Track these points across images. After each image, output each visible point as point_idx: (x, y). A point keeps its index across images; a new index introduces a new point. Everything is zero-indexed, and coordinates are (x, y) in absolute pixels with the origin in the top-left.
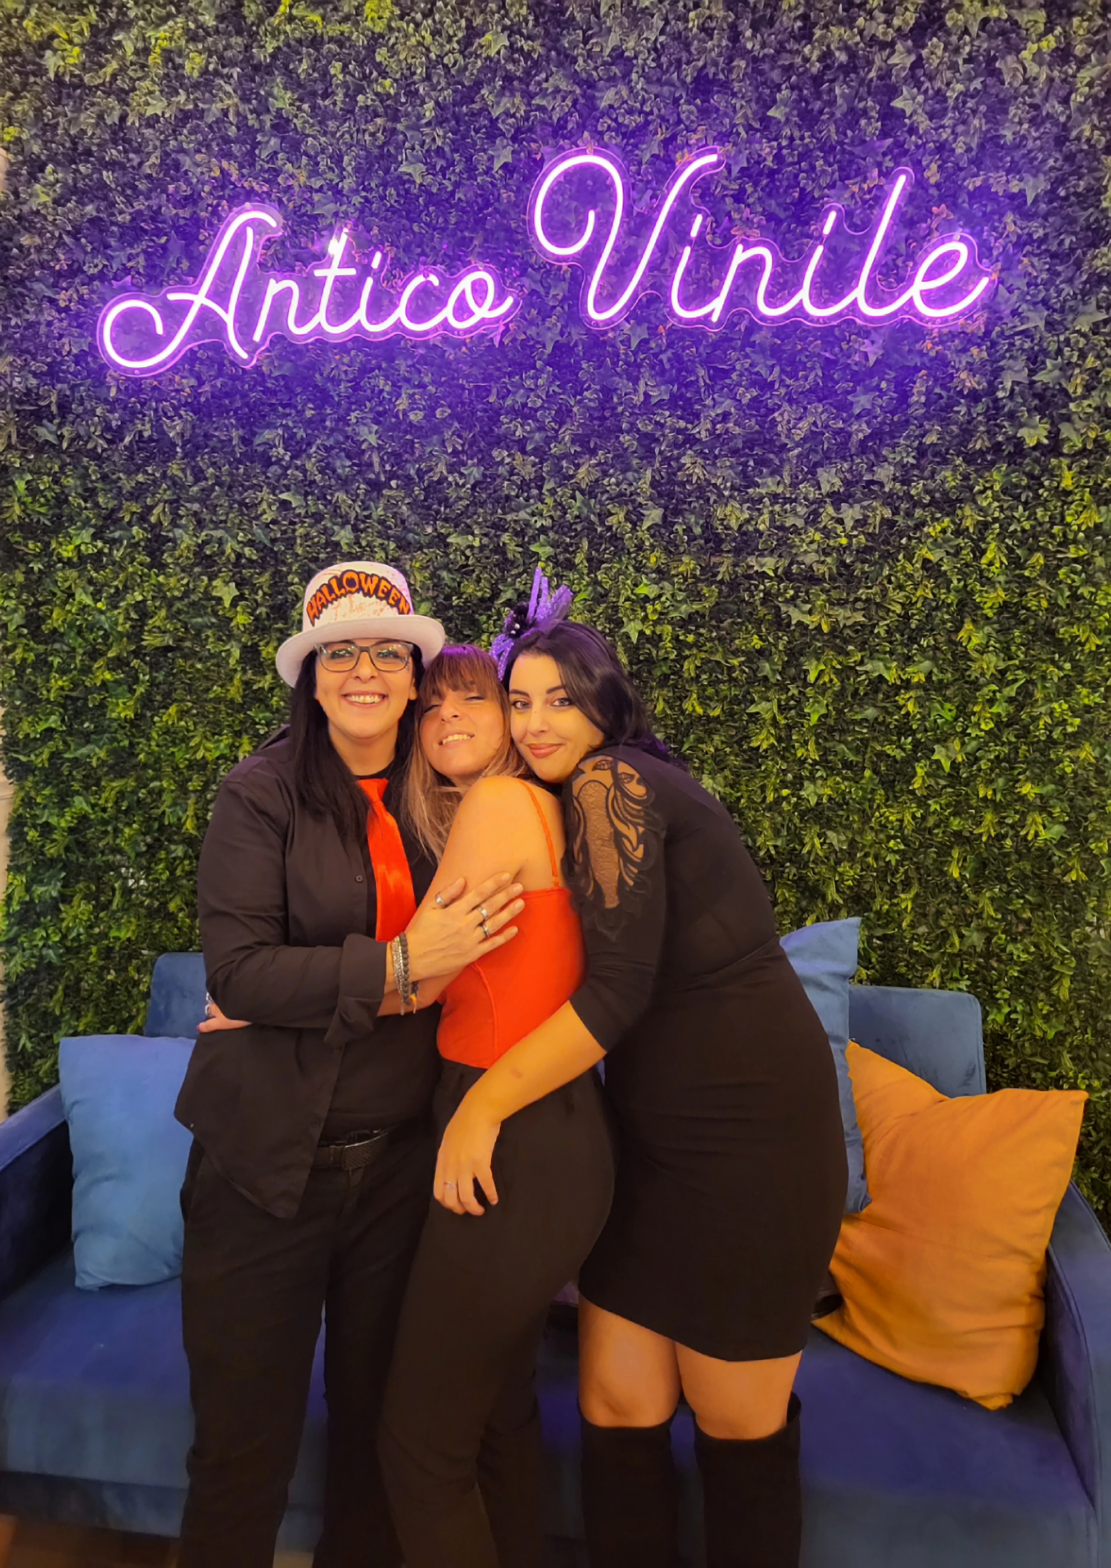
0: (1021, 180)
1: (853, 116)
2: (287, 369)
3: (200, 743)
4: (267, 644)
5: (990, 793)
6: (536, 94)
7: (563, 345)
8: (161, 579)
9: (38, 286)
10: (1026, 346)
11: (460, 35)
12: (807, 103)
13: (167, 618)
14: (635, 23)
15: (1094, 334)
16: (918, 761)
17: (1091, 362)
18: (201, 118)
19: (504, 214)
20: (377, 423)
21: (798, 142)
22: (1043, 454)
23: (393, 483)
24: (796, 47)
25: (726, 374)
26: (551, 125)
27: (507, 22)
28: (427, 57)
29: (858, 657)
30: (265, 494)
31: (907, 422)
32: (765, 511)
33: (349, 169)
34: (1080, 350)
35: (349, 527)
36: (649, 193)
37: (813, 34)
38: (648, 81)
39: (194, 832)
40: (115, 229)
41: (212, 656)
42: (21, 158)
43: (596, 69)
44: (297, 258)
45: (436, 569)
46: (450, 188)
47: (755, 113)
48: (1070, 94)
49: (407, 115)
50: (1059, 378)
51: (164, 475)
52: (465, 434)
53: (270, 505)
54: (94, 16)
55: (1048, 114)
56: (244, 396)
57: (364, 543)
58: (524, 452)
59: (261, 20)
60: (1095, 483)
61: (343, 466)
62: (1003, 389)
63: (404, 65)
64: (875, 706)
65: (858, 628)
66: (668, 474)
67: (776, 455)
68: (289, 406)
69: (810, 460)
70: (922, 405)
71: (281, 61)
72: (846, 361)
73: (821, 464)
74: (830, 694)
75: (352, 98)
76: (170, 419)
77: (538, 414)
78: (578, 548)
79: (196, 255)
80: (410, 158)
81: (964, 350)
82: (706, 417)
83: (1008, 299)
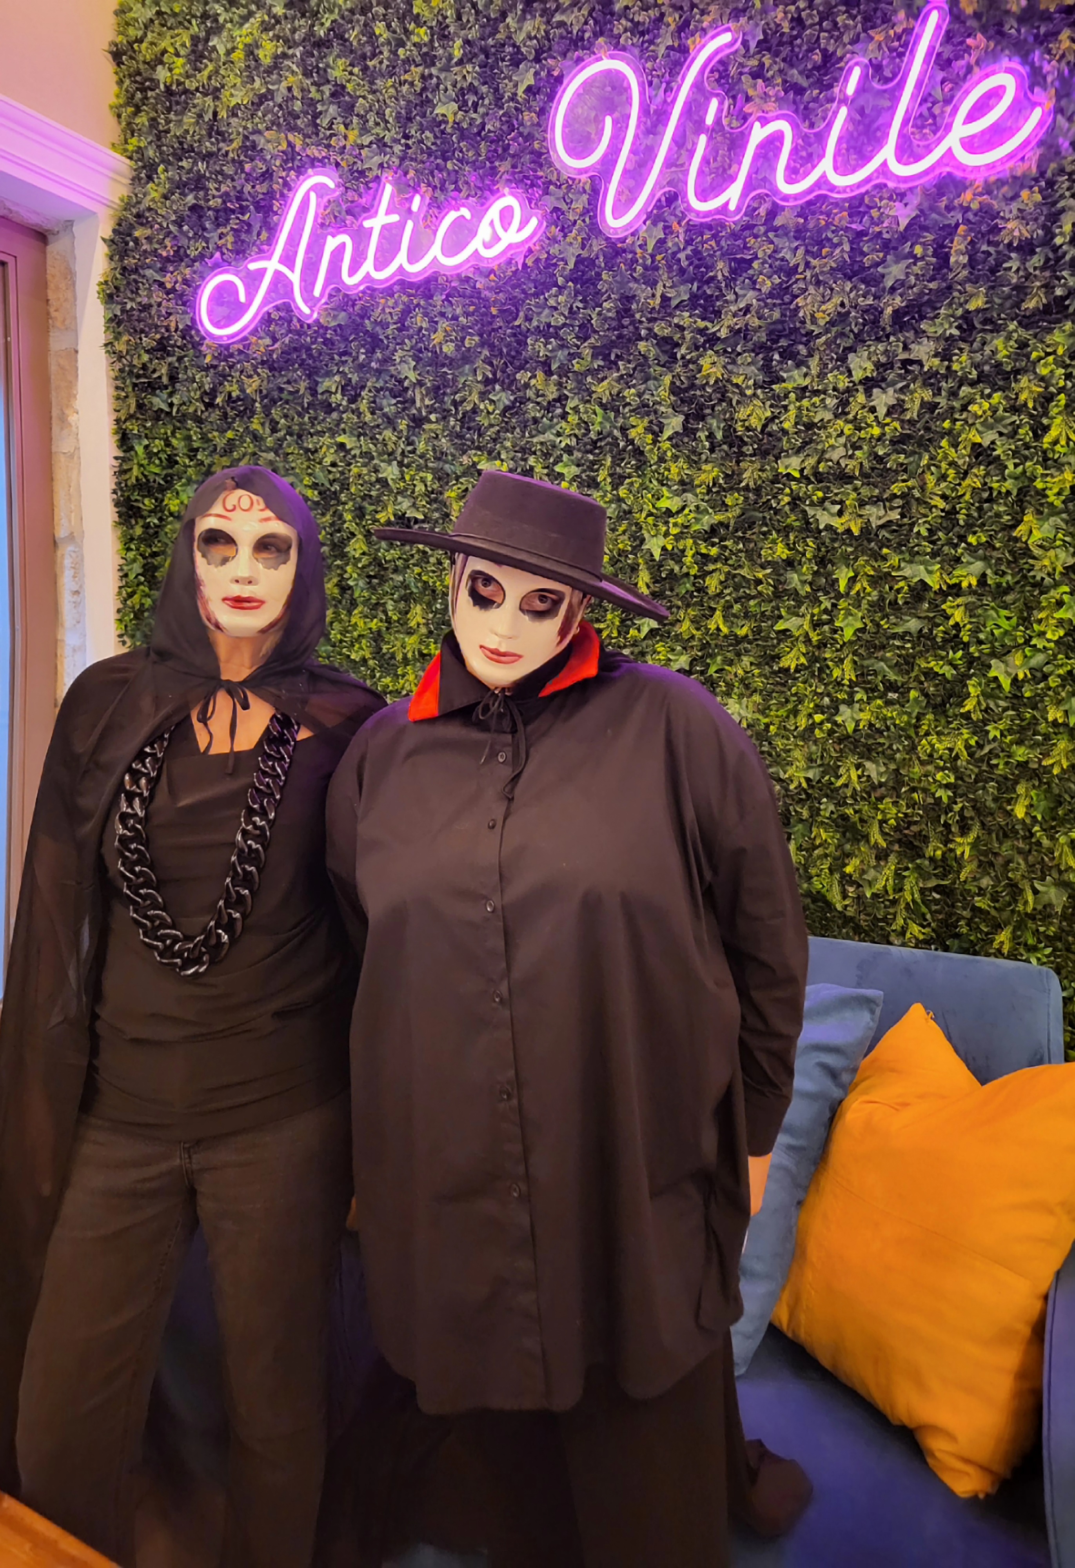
2: (343, 317)
5: (1061, 715)
6: (556, 10)
7: (585, 259)
9: (149, 272)
16: (969, 678)
18: (272, 99)
19: (527, 137)
20: (417, 359)
23: (433, 417)
25: (748, 264)
26: (570, 38)
29: (894, 561)
30: (326, 440)
31: (950, 288)
32: (791, 407)
33: (392, 120)
35: (395, 463)
36: (664, 85)
40: (210, 213)
42: (140, 164)
44: (349, 212)
46: (480, 121)
49: (441, 58)
51: (247, 430)
52: (495, 362)
53: (329, 448)
54: (196, 29)
56: (309, 349)
57: (407, 477)
58: (548, 373)
61: (389, 405)
64: (919, 618)
65: (893, 528)
66: (688, 378)
67: (806, 344)
68: (345, 353)
69: (839, 345)
70: (964, 266)
71: (338, 33)
72: (877, 229)
73: (852, 349)
74: (864, 605)
75: (395, 53)
76: (250, 377)
77: (561, 332)
78: (602, 465)
79: (272, 225)
80: (443, 99)
81: (1016, 197)
82: (726, 315)
83: (1068, 130)
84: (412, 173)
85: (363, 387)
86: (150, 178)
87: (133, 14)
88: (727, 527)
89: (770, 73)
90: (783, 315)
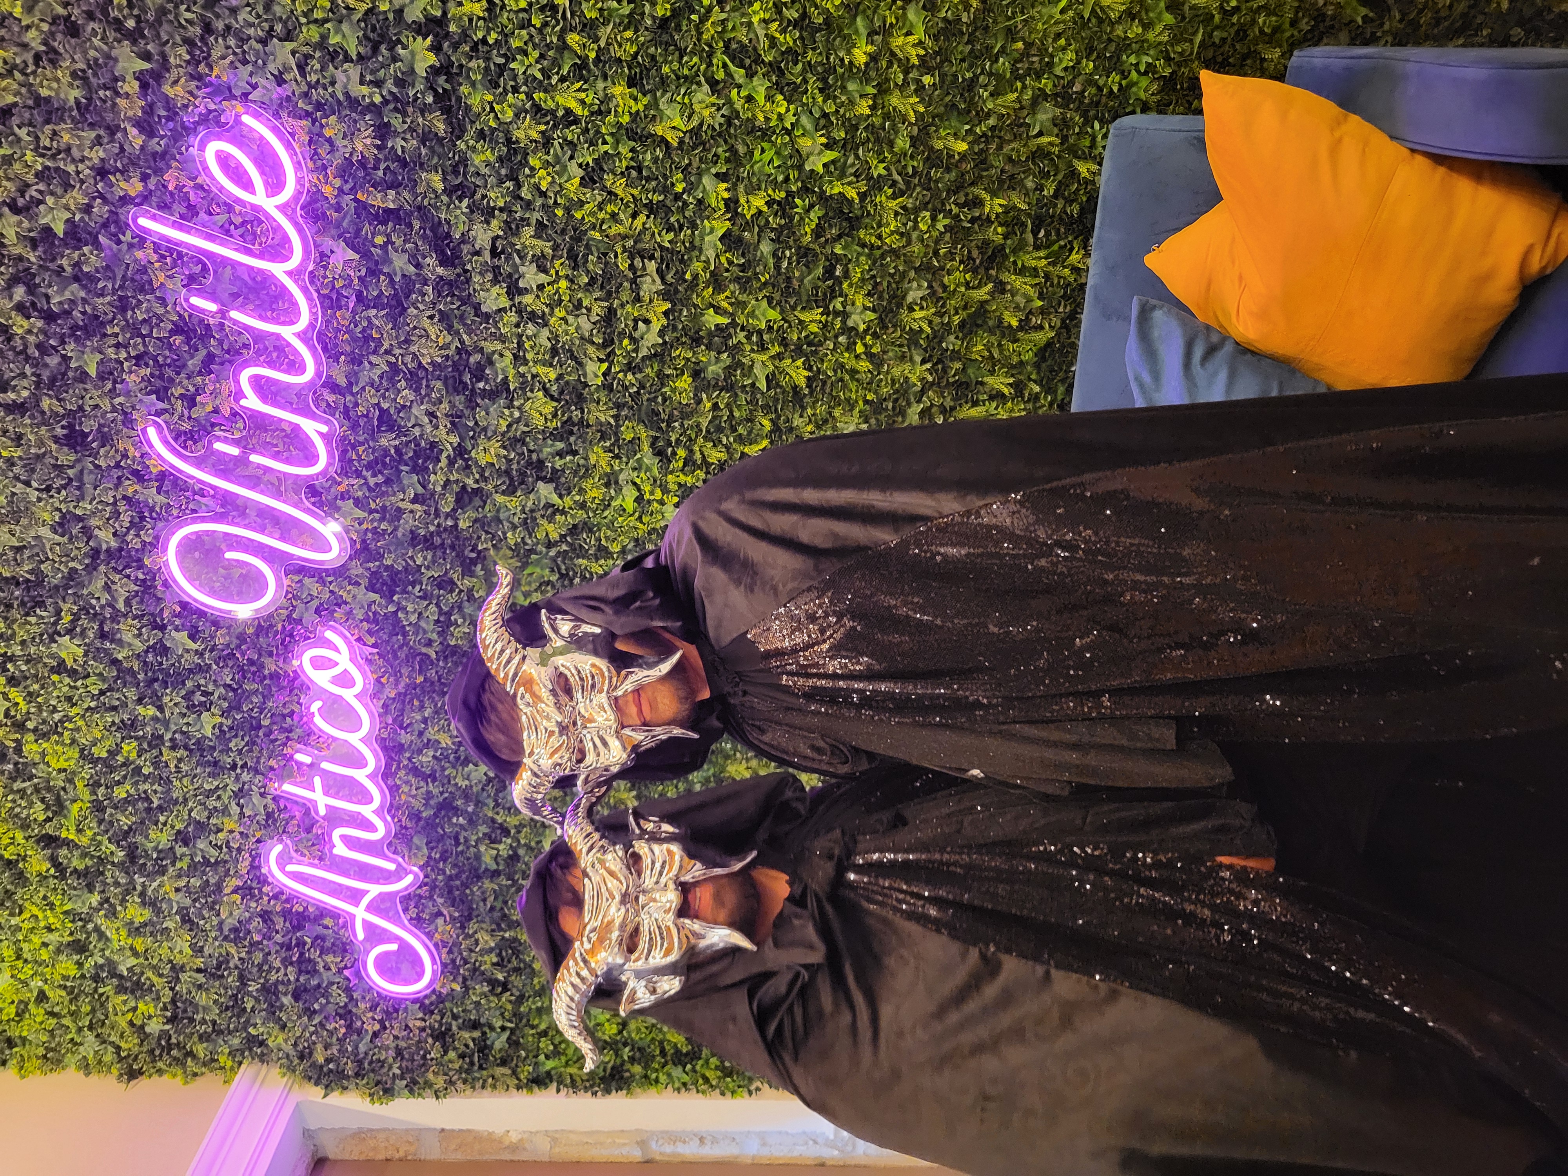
0: (123, 78)
1: (82, 278)
2: (419, 840)
5: (865, 101)
6: (113, 608)
7: (370, 582)
9: (362, 1048)
10: (318, 66)
12: (77, 328)
14: (24, 511)
16: (823, 192)
18: (187, 909)
19: (242, 638)
21: (120, 338)
22: (445, 42)
24: (19, 342)
25: (384, 413)
26: (143, 594)
27: (46, 636)
28: (96, 710)
29: (699, 267)
31: (419, 208)
32: (534, 371)
33: (216, 782)
36: (199, 496)
38: (81, 498)
40: (302, 979)
42: (247, 1054)
43: (78, 549)
44: (308, 831)
46: (222, 689)
47: (96, 387)
49: (155, 729)
50: (351, 22)
54: (109, 988)
55: (42, 45)
56: (450, 878)
59: (86, 855)
62: (370, 97)
63: (106, 732)
65: (664, 268)
66: (499, 476)
68: (456, 839)
69: (473, 321)
70: (398, 193)
71: (122, 837)
72: (356, 281)
73: (477, 307)
74: (743, 298)
75: (147, 777)
76: (477, 942)
77: (445, 609)
78: (586, 569)
79: (317, 914)
80: (197, 727)
81: (330, 141)
82: (435, 436)
83: (265, 88)
84: (272, 763)
85: (493, 821)
86: (262, 1043)
87: (90, 1057)
88: (655, 439)
89: (191, 388)
90: (439, 378)
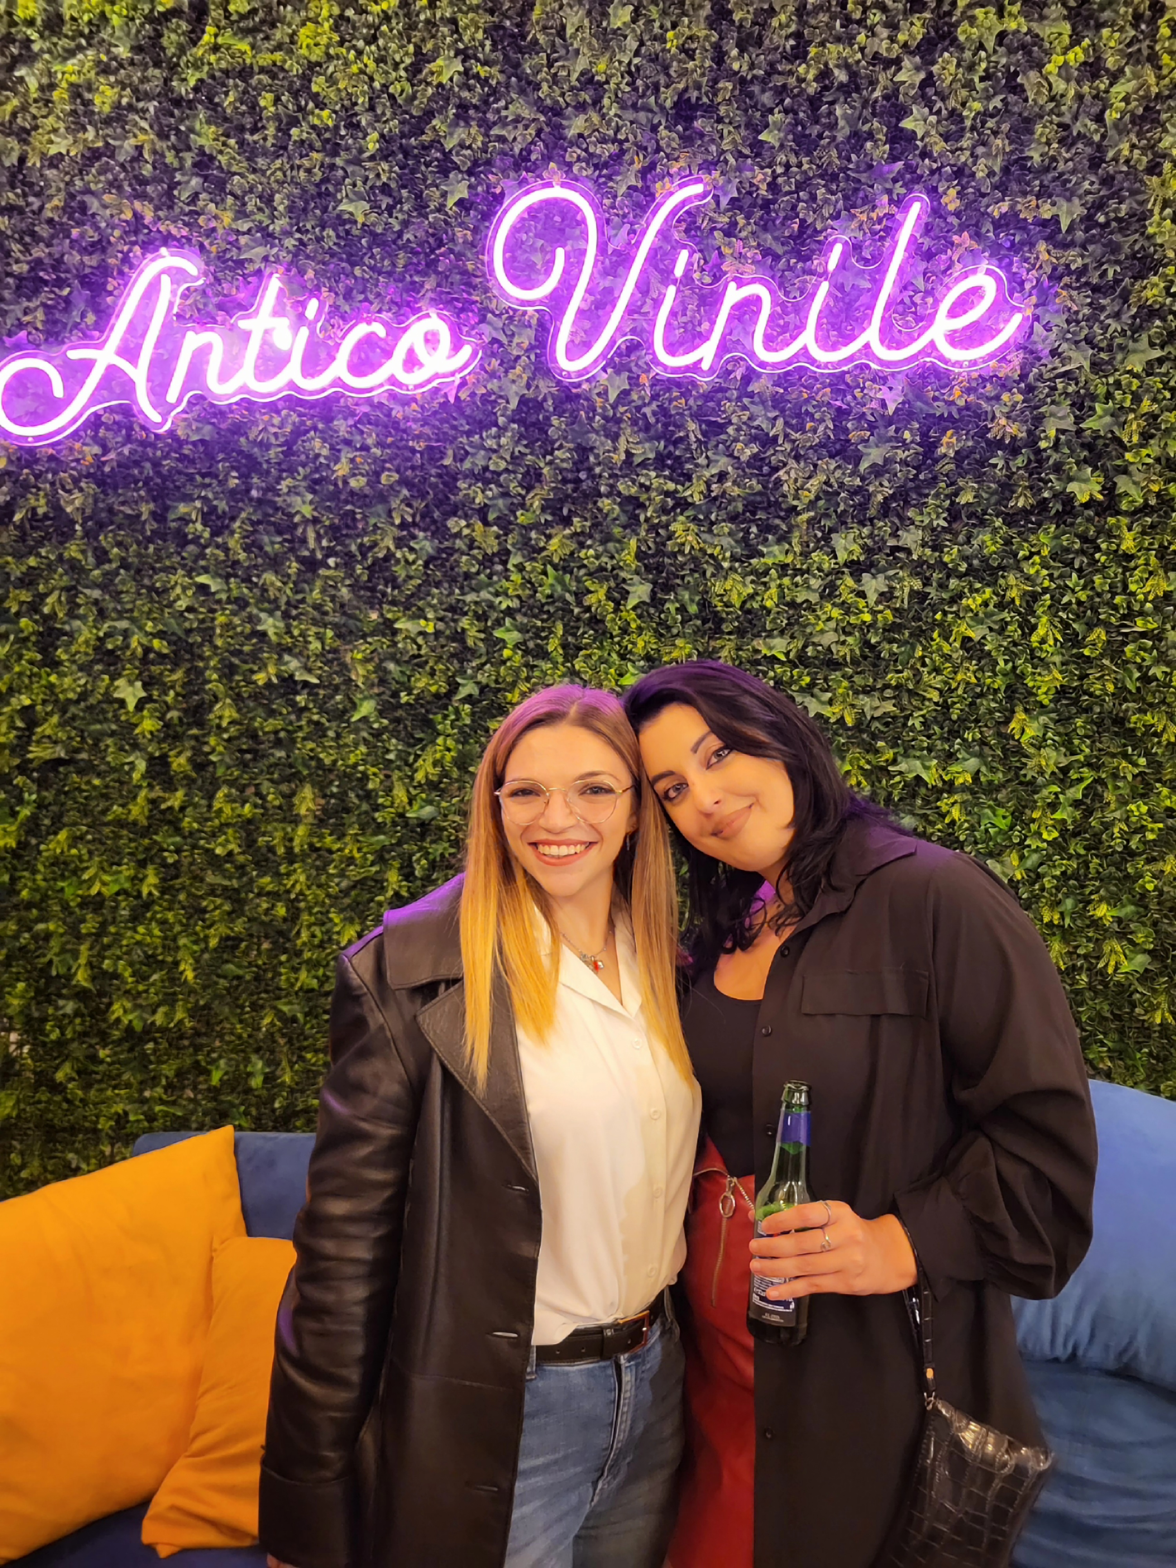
0: (1054, 204)
1: (857, 139)
2: (207, 432)
3: (96, 876)
4: (179, 754)
5: (1057, 916)
6: (495, 123)
7: (529, 400)
8: (53, 678)
10: (1070, 389)
11: (408, 61)
12: (804, 128)
13: (62, 725)
14: (606, 47)
15: (1148, 375)
17: (1146, 405)
18: (112, 156)
19: (459, 256)
20: (314, 492)
21: (794, 169)
22: (1097, 514)
23: (331, 561)
24: (789, 67)
25: (721, 428)
26: (513, 156)
27: (461, 46)
28: (371, 87)
29: (889, 755)
30: (179, 577)
31: (935, 478)
32: (773, 585)
33: (281, 208)
34: (1132, 393)
35: (278, 613)
36: (627, 227)
37: (807, 53)
38: (622, 108)
39: (85, 984)
40: (10, 280)
41: (113, 770)
43: (563, 95)
44: (220, 307)
45: (382, 661)
46: (397, 228)
47: (744, 139)
48: (1103, 112)
49: (348, 149)
50: (1112, 425)
51: (60, 558)
52: (415, 503)
53: (184, 589)
55: (1079, 133)
56: (156, 464)
57: (296, 632)
58: (486, 523)
59: (182, 50)
60: (1161, 546)
61: (273, 544)
62: (1047, 438)
63: (344, 94)
64: (914, 815)
65: (887, 720)
66: (657, 544)
67: (783, 519)
68: (209, 475)
69: (823, 524)
70: (951, 459)
71: (205, 95)
72: (861, 410)
73: (836, 530)
75: (285, 132)
76: (69, 492)
77: (502, 478)
78: (551, 632)
79: (103, 307)
80: (351, 195)
81: (997, 397)
82: (699, 478)
83: (1046, 338)
84: (310, 274)
85: (233, 519)
90: (763, 486)
